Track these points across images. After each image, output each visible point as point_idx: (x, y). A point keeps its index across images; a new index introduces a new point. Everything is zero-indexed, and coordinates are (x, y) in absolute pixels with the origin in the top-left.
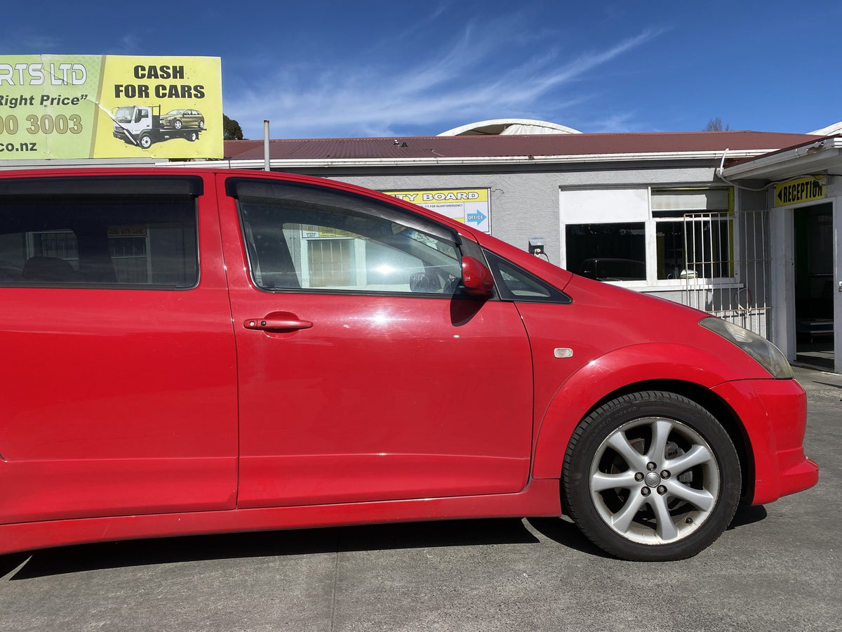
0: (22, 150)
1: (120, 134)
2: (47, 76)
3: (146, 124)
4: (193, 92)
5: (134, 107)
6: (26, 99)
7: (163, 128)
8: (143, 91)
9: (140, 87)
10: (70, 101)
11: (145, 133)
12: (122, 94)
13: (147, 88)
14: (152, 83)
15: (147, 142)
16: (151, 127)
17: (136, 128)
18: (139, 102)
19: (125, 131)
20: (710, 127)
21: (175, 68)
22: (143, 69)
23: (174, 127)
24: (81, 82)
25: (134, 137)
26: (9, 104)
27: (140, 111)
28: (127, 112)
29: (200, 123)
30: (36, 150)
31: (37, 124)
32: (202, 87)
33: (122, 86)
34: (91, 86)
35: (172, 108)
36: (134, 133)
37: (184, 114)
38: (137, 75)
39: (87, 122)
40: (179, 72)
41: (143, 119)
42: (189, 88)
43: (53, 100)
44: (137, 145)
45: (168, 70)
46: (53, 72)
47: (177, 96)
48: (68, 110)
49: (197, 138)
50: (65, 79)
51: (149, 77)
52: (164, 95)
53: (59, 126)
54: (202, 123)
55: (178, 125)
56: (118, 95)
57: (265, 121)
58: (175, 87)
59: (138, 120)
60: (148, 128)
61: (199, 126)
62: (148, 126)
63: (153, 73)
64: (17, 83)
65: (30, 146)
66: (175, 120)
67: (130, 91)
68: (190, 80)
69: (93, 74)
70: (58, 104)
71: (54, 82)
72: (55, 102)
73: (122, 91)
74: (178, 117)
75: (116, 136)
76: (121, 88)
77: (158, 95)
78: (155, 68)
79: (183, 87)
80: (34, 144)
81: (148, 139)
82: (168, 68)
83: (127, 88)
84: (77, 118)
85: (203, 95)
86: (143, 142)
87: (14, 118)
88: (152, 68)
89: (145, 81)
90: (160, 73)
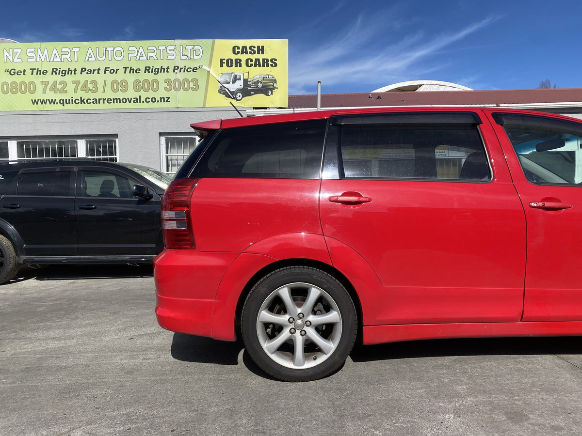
0: (161, 101)
1: (223, 91)
2: (178, 54)
3: (239, 84)
4: (270, 63)
5: (232, 73)
6: (164, 69)
7: (250, 87)
8: (238, 63)
9: (236, 60)
10: (192, 70)
11: (239, 91)
12: (225, 65)
13: (240, 60)
14: (243, 57)
15: (239, 96)
16: (242, 87)
17: (233, 87)
18: (235, 70)
19: (226, 89)
20: (541, 86)
21: (258, 47)
22: (238, 48)
23: (257, 87)
24: (199, 57)
25: (232, 93)
26: (154, 72)
27: (236, 76)
28: (228, 76)
29: (273, 84)
30: (170, 101)
31: (171, 85)
32: (276, 60)
33: (224, 59)
34: (205, 60)
35: (256, 74)
36: (231, 90)
37: (264, 78)
38: (234, 52)
39: (202, 83)
40: (261, 50)
41: (237, 81)
42: (268, 60)
43: (181, 69)
44: (234, 98)
45: (254, 49)
46: (181, 51)
47: (260, 66)
48: (190, 76)
49: (272, 94)
50: (189, 56)
51: (242, 53)
52: (251, 65)
53: (183, 85)
54: (275, 84)
55: (260, 85)
56: (222, 66)
57: (318, 82)
58: (258, 60)
59: (234, 82)
60: (241, 87)
61: (273, 86)
62: (241, 86)
63: (244, 50)
64: (159, 58)
65: (166, 99)
66: (258, 82)
67: (230, 63)
68: (268, 55)
69: (206, 52)
70: (184, 71)
71: (183, 58)
72: (183, 70)
73: (224, 63)
74: (260, 80)
75: (220, 92)
76: (224, 61)
77: (247, 65)
78: (245, 47)
79: (263, 60)
80: (169, 98)
81: (241, 95)
82: (254, 47)
83: (228, 61)
84: (195, 81)
85: (276, 65)
86: (237, 96)
87: (156, 81)
88: (244, 47)
89: (239, 56)
90: (249, 50)
